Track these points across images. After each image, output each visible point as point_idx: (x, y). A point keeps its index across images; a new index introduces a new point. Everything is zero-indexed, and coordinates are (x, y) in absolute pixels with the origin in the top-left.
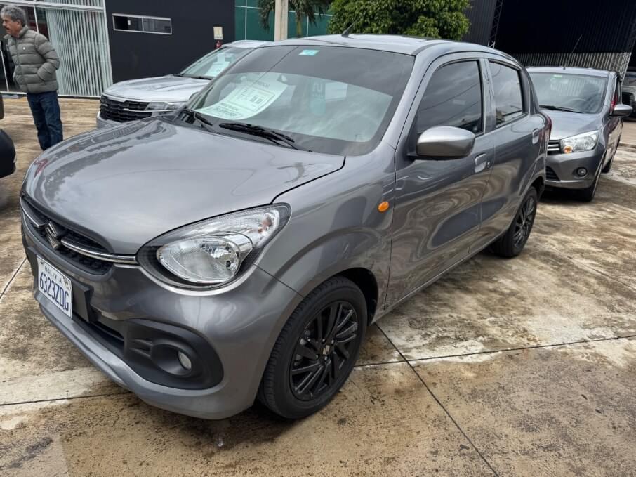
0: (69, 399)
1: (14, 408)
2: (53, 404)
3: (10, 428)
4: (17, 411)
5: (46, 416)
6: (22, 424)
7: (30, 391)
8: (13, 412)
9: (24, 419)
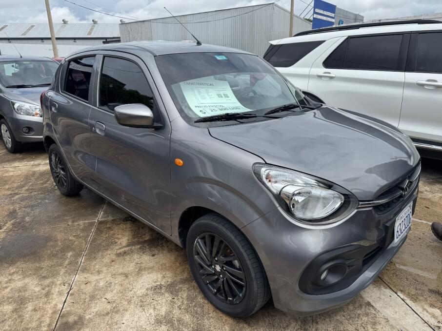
0: (396, 293)
1: (424, 316)
2: (405, 298)
3: (438, 311)
4: (425, 312)
5: (417, 298)
6: (430, 306)
7: (404, 315)
8: (428, 314)
9: (426, 307)
